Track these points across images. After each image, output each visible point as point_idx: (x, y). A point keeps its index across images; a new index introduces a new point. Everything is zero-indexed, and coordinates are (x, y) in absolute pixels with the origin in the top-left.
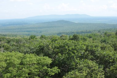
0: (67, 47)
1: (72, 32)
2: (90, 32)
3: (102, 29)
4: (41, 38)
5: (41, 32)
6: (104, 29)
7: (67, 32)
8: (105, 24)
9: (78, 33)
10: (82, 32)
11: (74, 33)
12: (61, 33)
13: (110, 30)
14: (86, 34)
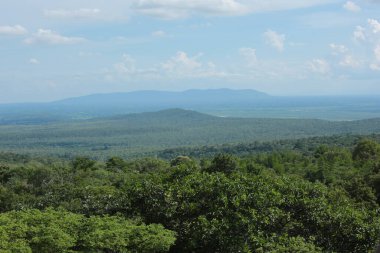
0: (224, 198)
1: (209, 146)
2: (267, 147)
3: (306, 137)
4: (108, 166)
5: (106, 148)
6: (312, 136)
7: (192, 147)
8: (316, 120)
9: (227, 151)
10: (241, 148)
11: (216, 150)
12: (171, 152)
13: (334, 139)
14: (254, 152)
